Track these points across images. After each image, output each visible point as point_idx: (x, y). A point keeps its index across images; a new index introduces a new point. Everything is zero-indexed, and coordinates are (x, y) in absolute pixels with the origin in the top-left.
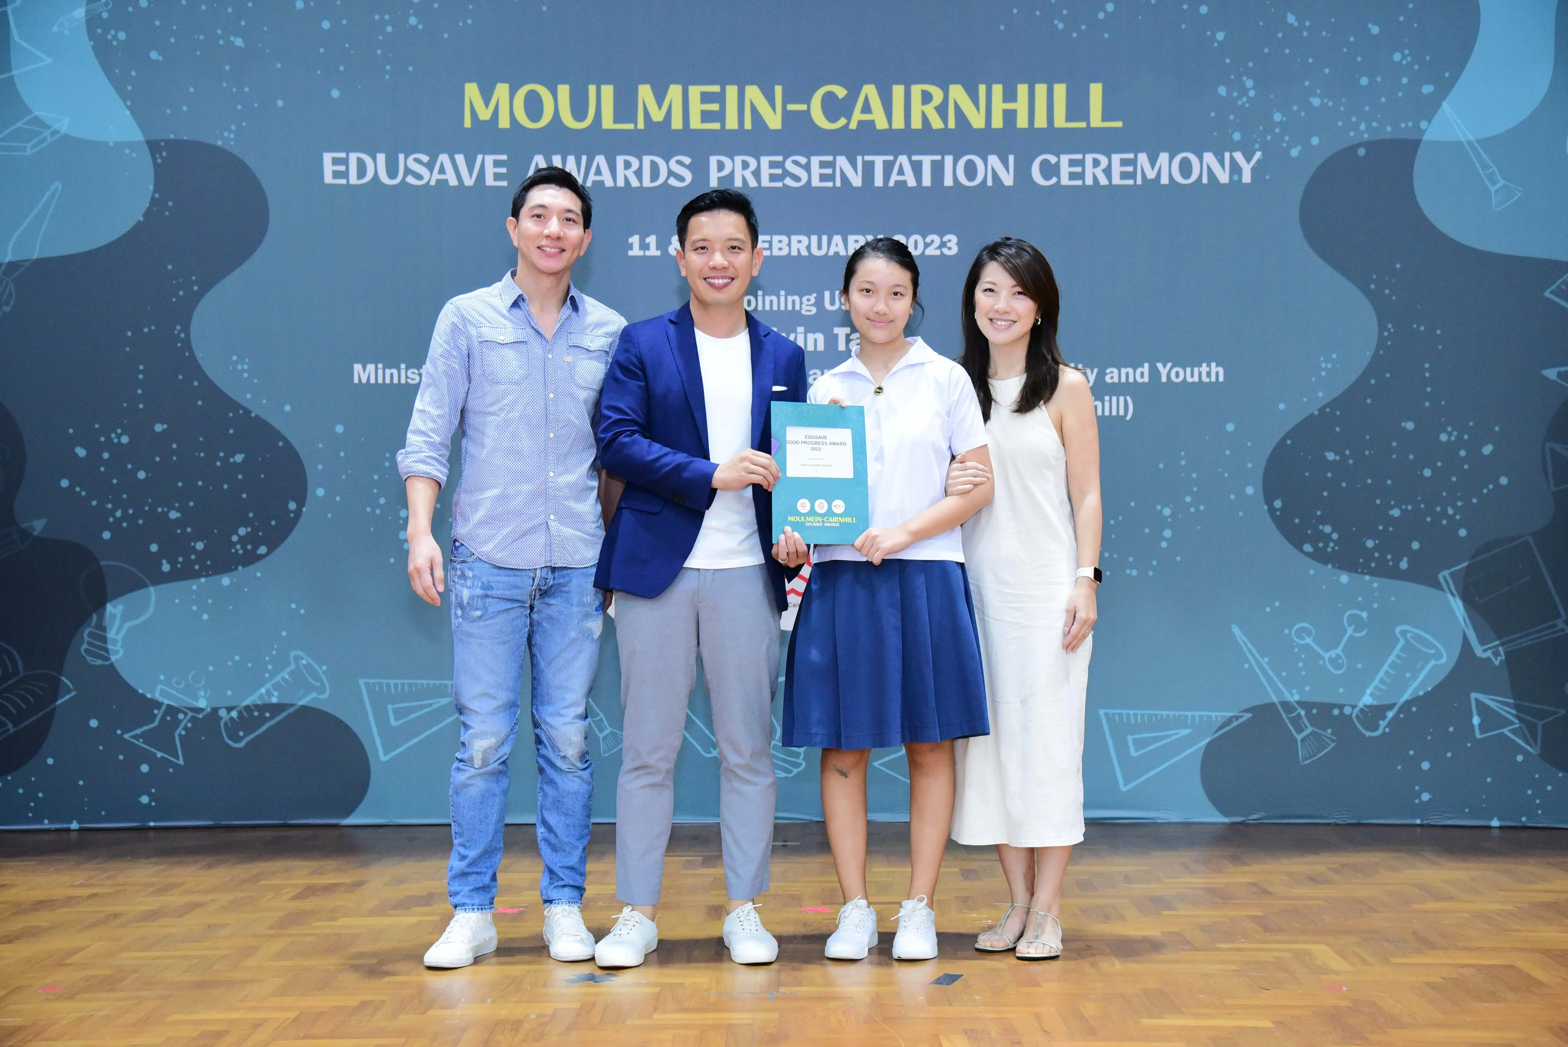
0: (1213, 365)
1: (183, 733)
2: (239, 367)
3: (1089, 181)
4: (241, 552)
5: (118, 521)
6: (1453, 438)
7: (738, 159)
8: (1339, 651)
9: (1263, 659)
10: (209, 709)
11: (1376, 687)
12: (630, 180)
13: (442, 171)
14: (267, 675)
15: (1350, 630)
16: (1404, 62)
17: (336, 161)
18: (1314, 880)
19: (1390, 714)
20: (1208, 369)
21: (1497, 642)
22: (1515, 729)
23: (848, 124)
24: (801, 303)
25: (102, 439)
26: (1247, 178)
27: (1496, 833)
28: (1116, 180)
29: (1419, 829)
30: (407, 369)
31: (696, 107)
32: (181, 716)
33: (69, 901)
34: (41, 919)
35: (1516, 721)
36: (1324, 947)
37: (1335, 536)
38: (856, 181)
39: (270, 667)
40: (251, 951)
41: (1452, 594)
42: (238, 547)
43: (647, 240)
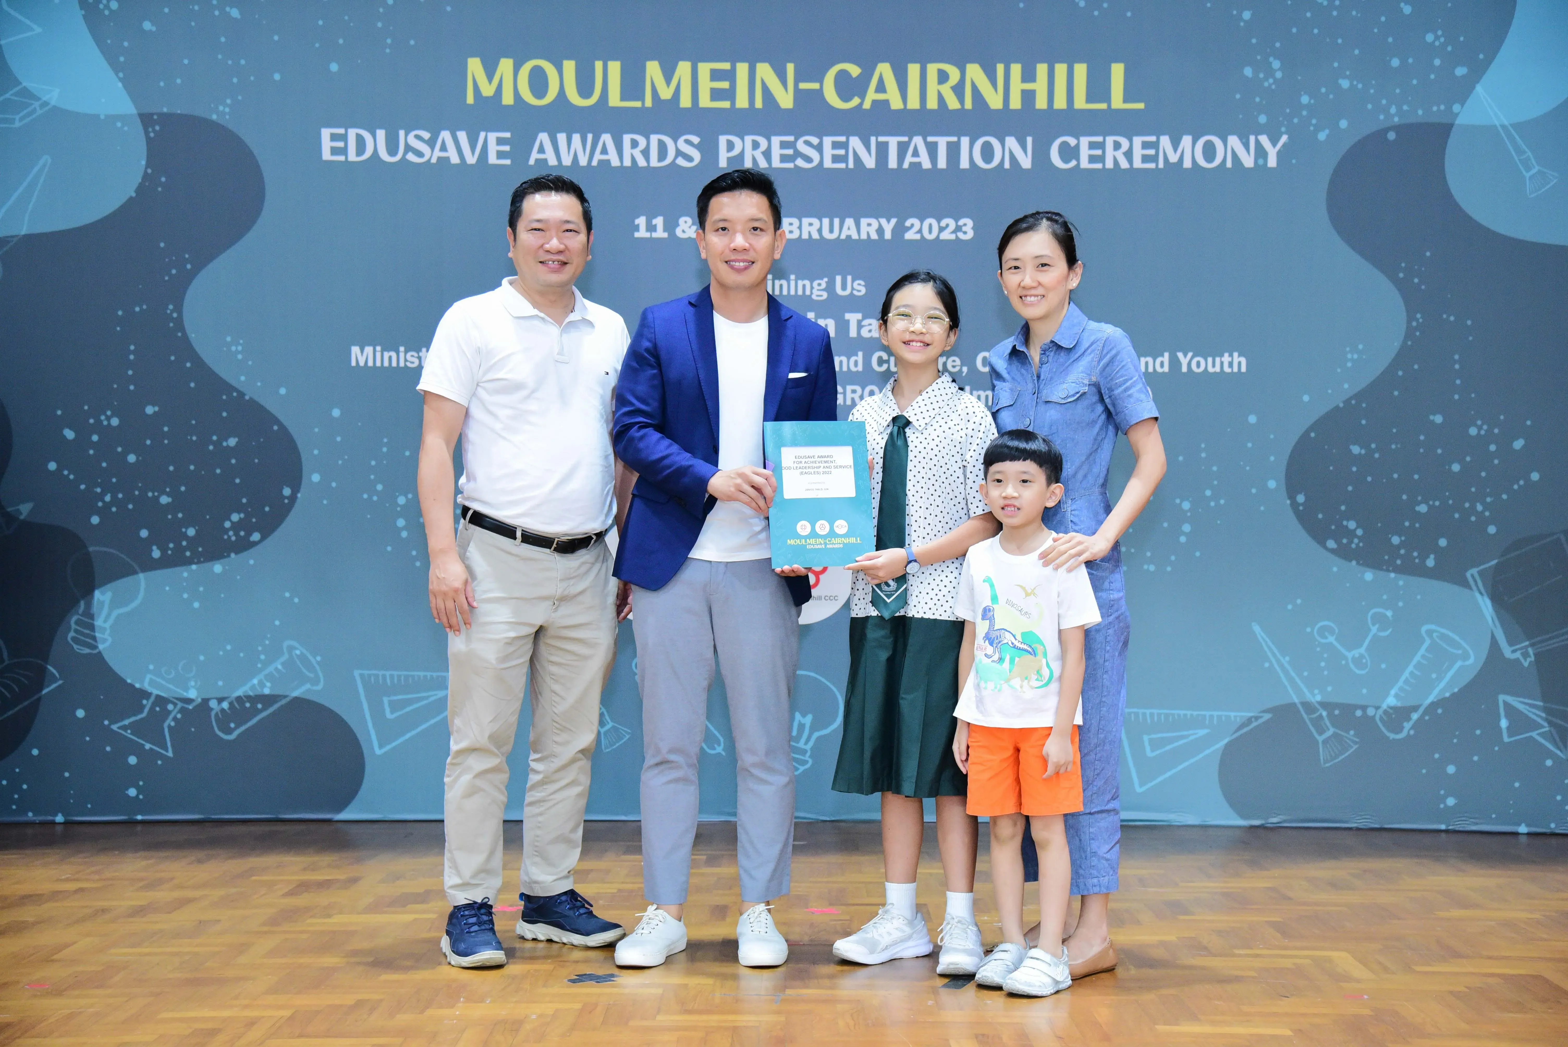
0: (1236, 354)
1: (173, 724)
2: (233, 348)
3: (1109, 164)
4: (233, 538)
5: (107, 506)
6: (1483, 432)
7: (748, 139)
8: (1362, 650)
9: (1284, 657)
10: (199, 700)
11: (1401, 689)
12: (637, 159)
13: (444, 148)
14: (259, 666)
15: (1374, 629)
16: (1437, 43)
17: (334, 137)
18: (1334, 885)
19: (1415, 716)
20: (1230, 359)
21: (1527, 643)
22: (1543, 733)
23: (861, 104)
24: (812, 288)
25: (92, 421)
26: (1272, 162)
27: (1523, 839)
28: (1138, 164)
29: (1443, 835)
30: (406, 352)
31: (706, 85)
32: (170, 707)
33: (55, 895)
34: (28, 914)
35: (1546, 724)
36: (1344, 954)
37: (1359, 532)
38: (870, 162)
39: (262, 657)
40: (242, 948)
41: (1481, 593)
42: (231, 533)
43: (654, 222)
